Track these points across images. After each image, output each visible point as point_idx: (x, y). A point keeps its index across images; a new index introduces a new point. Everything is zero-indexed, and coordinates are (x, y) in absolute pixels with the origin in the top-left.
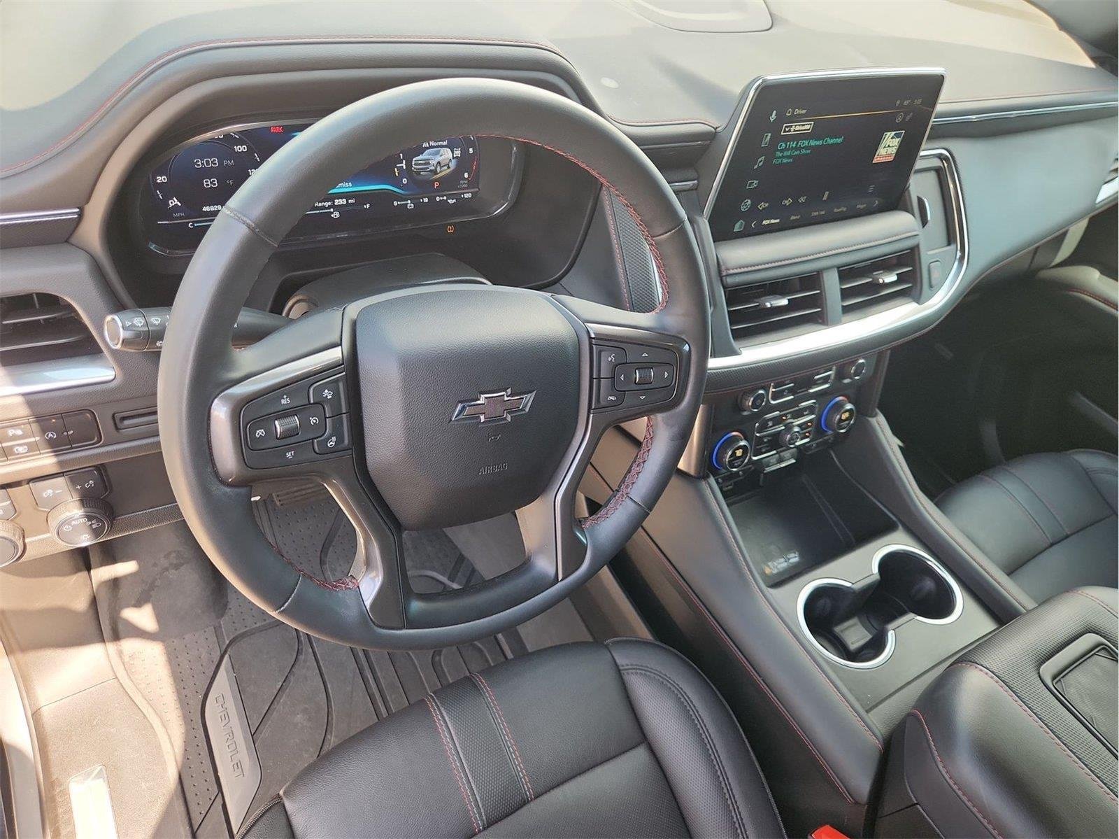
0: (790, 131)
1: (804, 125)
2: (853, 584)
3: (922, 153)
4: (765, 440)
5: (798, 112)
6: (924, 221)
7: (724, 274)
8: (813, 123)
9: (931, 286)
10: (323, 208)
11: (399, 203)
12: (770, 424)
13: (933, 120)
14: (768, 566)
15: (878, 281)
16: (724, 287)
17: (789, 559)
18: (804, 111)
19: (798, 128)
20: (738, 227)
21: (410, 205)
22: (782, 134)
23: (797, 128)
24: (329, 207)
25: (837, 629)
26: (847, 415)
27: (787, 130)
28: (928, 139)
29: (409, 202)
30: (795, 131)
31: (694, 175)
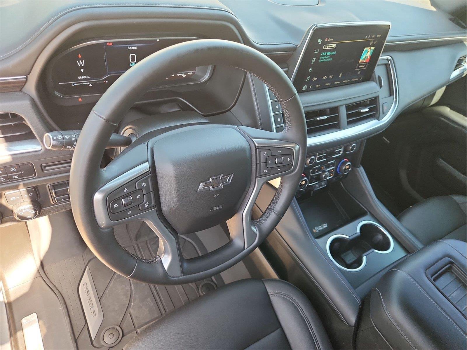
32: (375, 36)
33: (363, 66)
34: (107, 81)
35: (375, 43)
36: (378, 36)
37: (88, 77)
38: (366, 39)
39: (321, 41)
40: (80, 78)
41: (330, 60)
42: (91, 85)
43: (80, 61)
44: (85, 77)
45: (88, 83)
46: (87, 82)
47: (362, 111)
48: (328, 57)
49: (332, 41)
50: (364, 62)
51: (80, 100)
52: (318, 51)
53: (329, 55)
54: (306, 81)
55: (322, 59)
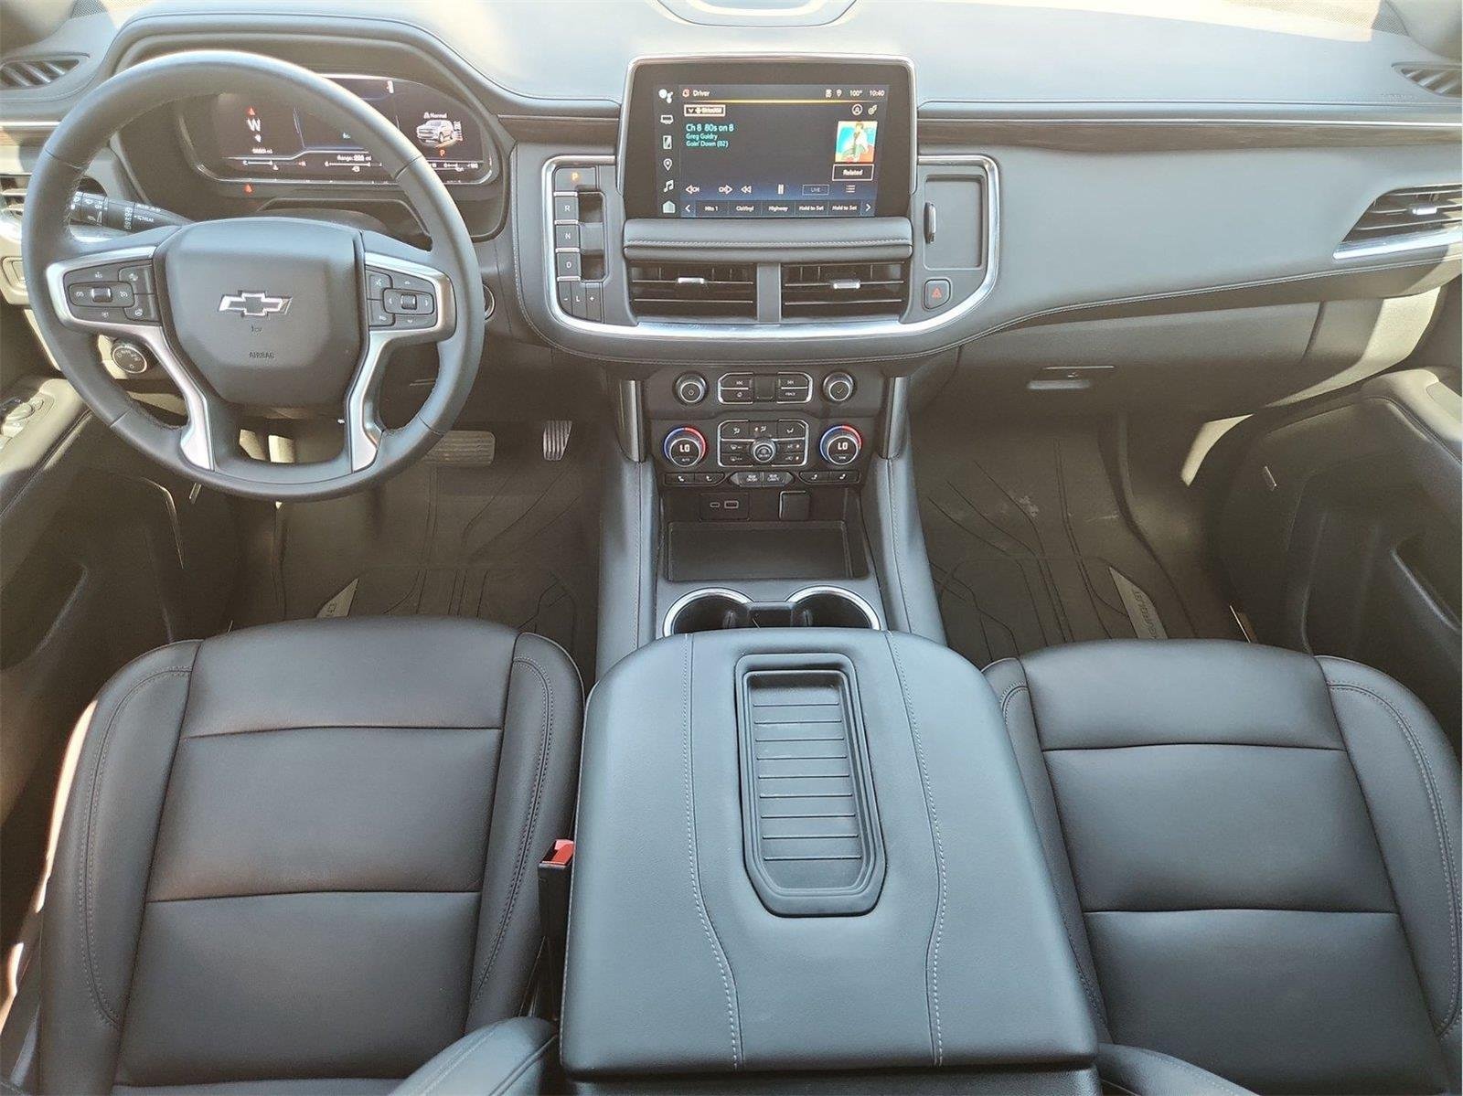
32: (861, 92)
33: (861, 173)
34: (303, 164)
35: (872, 111)
36: (874, 93)
37: (270, 152)
38: (828, 99)
39: (670, 95)
40: (255, 151)
41: (721, 144)
42: (276, 168)
43: (254, 121)
44: (262, 151)
45: (271, 163)
46: (269, 161)
47: (836, 286)
48: (711, 136)
49: (704, 98)
50: (855, 160)
51: (249, 189)
52: (670, 118)
53: (714, 133)
54: (666, 190)
55: (692, 140)
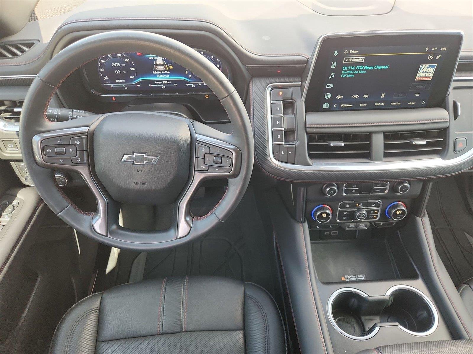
0: (348, 61)
1: (358, 58)
2: (369, 296)
3: (454, 78)
4: (345, 213)
5: (351, 52)
6: (456, 116)
7: (307, 126)
8: (364, 58)
9: (455, 151)
10: (159, 84)
11: (189, 85)
12: (348, 206)
13: (459, 60)
14: (345, 277)
15: (413, 143)
16: (307, 133)
17: (358, 277)
18: (356, 52)
19: (352, 60)
20: (325, 106)
21: (193, 86)
22: (344, 62)
23: (354, 60)
24: (161, 84)
25: (363, 318)
26: (401, 212)
27: (347, 60)
28: (456, 71)
29: (193, 84)
30: (352, 61)
31: (299, 79)
